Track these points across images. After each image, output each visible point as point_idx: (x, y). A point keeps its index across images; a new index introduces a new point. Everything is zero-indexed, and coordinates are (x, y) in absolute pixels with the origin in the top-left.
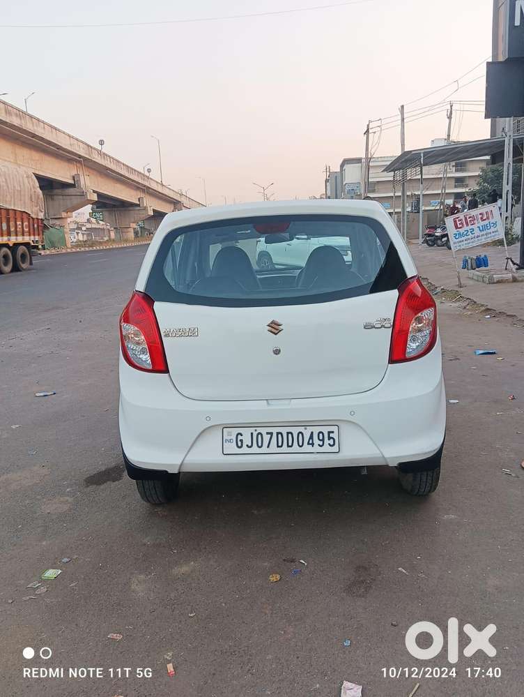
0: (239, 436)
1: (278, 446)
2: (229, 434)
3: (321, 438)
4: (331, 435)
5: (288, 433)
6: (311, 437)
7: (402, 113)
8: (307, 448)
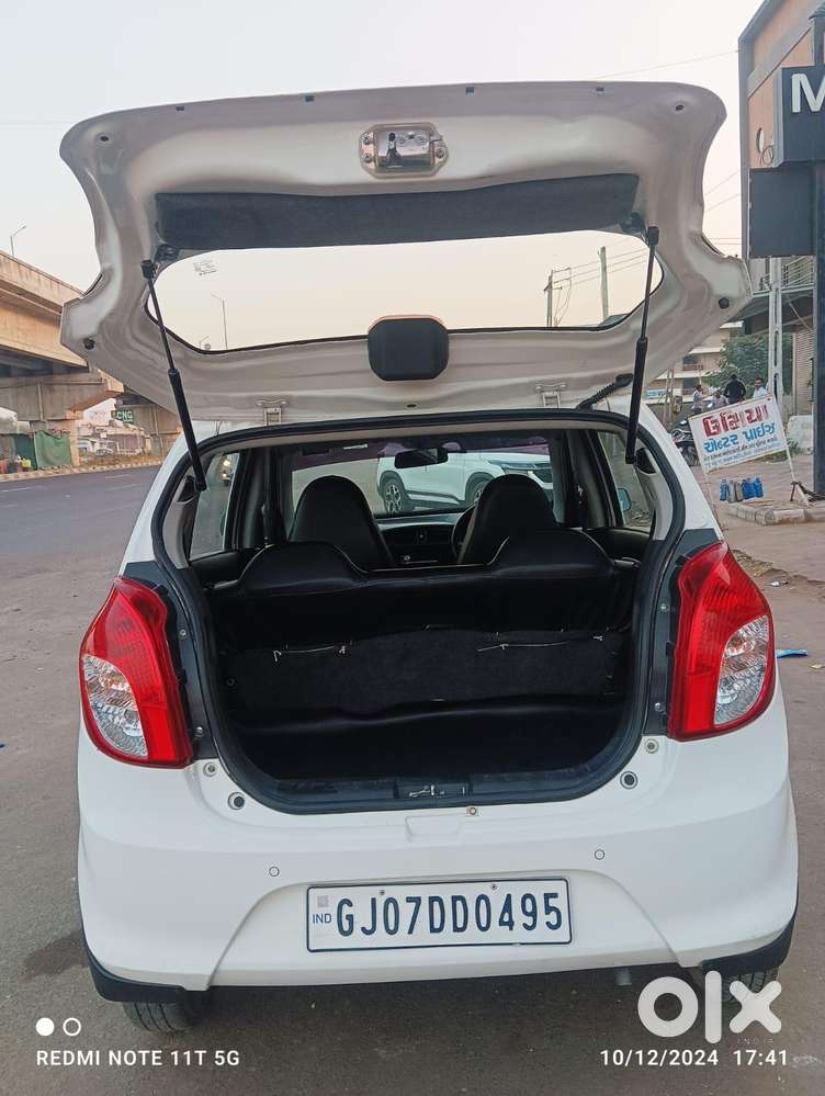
0: (345, 907)
1: (433, 930)
2: (323, 902)
3: (529, 908)
4: (552, 902)
5: (455, 899)
6: (507, 907)
7: (603, 259)
8: (497, 932)
